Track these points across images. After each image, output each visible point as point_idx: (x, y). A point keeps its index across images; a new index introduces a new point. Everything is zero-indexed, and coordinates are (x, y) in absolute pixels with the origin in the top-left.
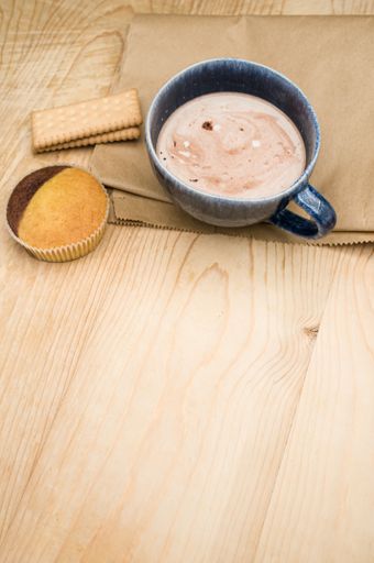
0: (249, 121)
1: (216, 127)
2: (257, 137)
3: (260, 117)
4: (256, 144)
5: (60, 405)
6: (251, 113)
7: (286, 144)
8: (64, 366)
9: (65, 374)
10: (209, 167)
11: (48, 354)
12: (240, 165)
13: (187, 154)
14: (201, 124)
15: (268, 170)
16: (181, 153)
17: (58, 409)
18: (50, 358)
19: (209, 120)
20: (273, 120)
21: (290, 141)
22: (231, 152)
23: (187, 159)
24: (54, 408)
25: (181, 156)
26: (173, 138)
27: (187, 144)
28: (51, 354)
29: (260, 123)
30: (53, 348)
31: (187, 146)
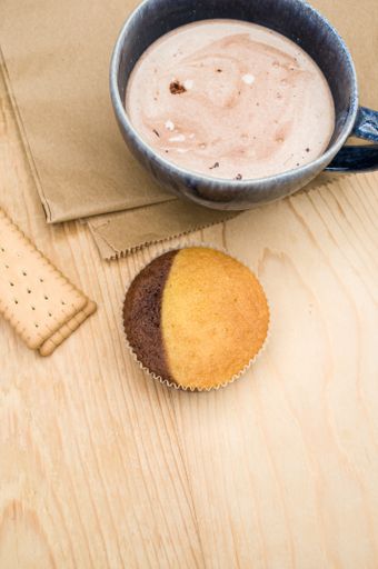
0: (219, 56)
1: (187, 85)
2: (244, 70)
3: (228, 42)
4: (249, 79)
5: (196, 525)
6: (214, 44)
7: (282, 61)
8: (171, 475)
9: (177, 483)
10: (219, 140)
11: (141, 471)
12: (251, 116)
13: (181, 138)
14: (169, 91)
15: (286, 104)
16: (172, 140)
17: (197, 532)
18: (146, 473)
19: (173, 80)
20: (244, 39)
21: (284, 55)
22: (230, 105)
23: (185, 144)
24: (192, 532)
25: (176, 144)
26: (148, 126)
27: (170, 125)
28: (145, 468)
29: (234, 51)
30: (143, 461)
31: (172, 128)
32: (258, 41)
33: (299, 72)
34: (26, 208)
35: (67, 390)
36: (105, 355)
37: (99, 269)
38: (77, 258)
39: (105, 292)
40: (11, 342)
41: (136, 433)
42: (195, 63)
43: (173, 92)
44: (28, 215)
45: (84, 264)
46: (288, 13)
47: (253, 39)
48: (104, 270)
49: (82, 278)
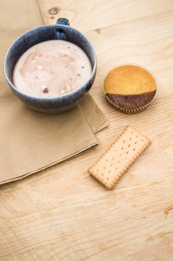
0: (30, 78)
1: (44, 87)
4: (40, 68)
6: (24, 80)
7: (31, 58)
10: (68, 75)
13: (68, 87)
15: (50, 55)
20: (22, 71)
22: (52, 73)
23: (71, 86)
31: (64, 91)
32: (22, 66)
33: (36, 52)
34: (89, 160)
35: (161, 133)
36: (145, 122)
37: (111, 129)
38: (108, 137)
39: (121, 125)
40: (146, 155)
41: (171, 109)
42: (34, 86)
43: (48, 92)
44: (93, 158)
45: (110, 134)
46: (16, 51)
47: (21, 68)
48: (111, 127)
49: (116, 134)
